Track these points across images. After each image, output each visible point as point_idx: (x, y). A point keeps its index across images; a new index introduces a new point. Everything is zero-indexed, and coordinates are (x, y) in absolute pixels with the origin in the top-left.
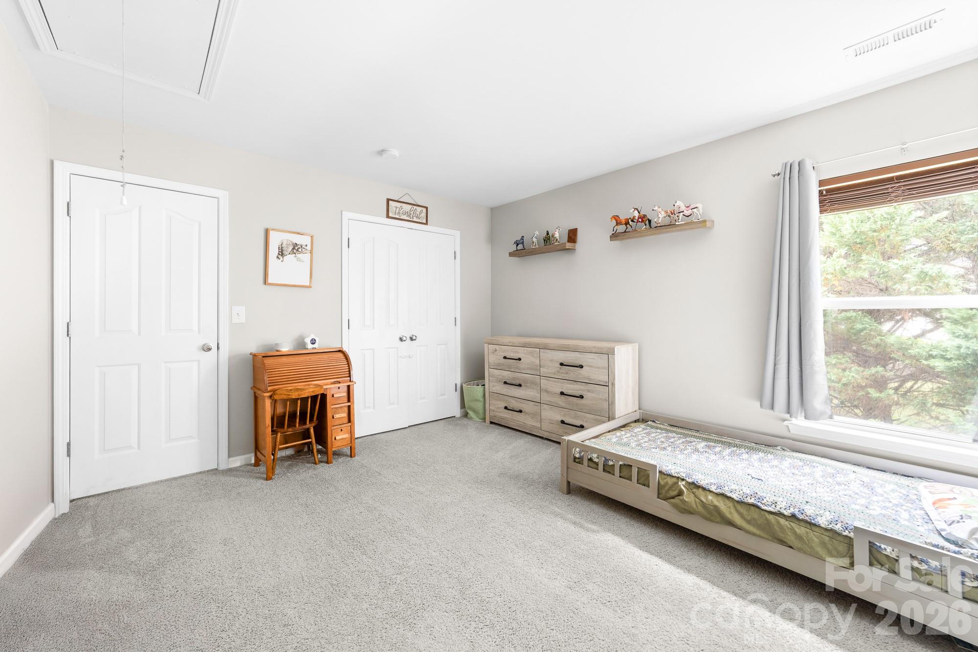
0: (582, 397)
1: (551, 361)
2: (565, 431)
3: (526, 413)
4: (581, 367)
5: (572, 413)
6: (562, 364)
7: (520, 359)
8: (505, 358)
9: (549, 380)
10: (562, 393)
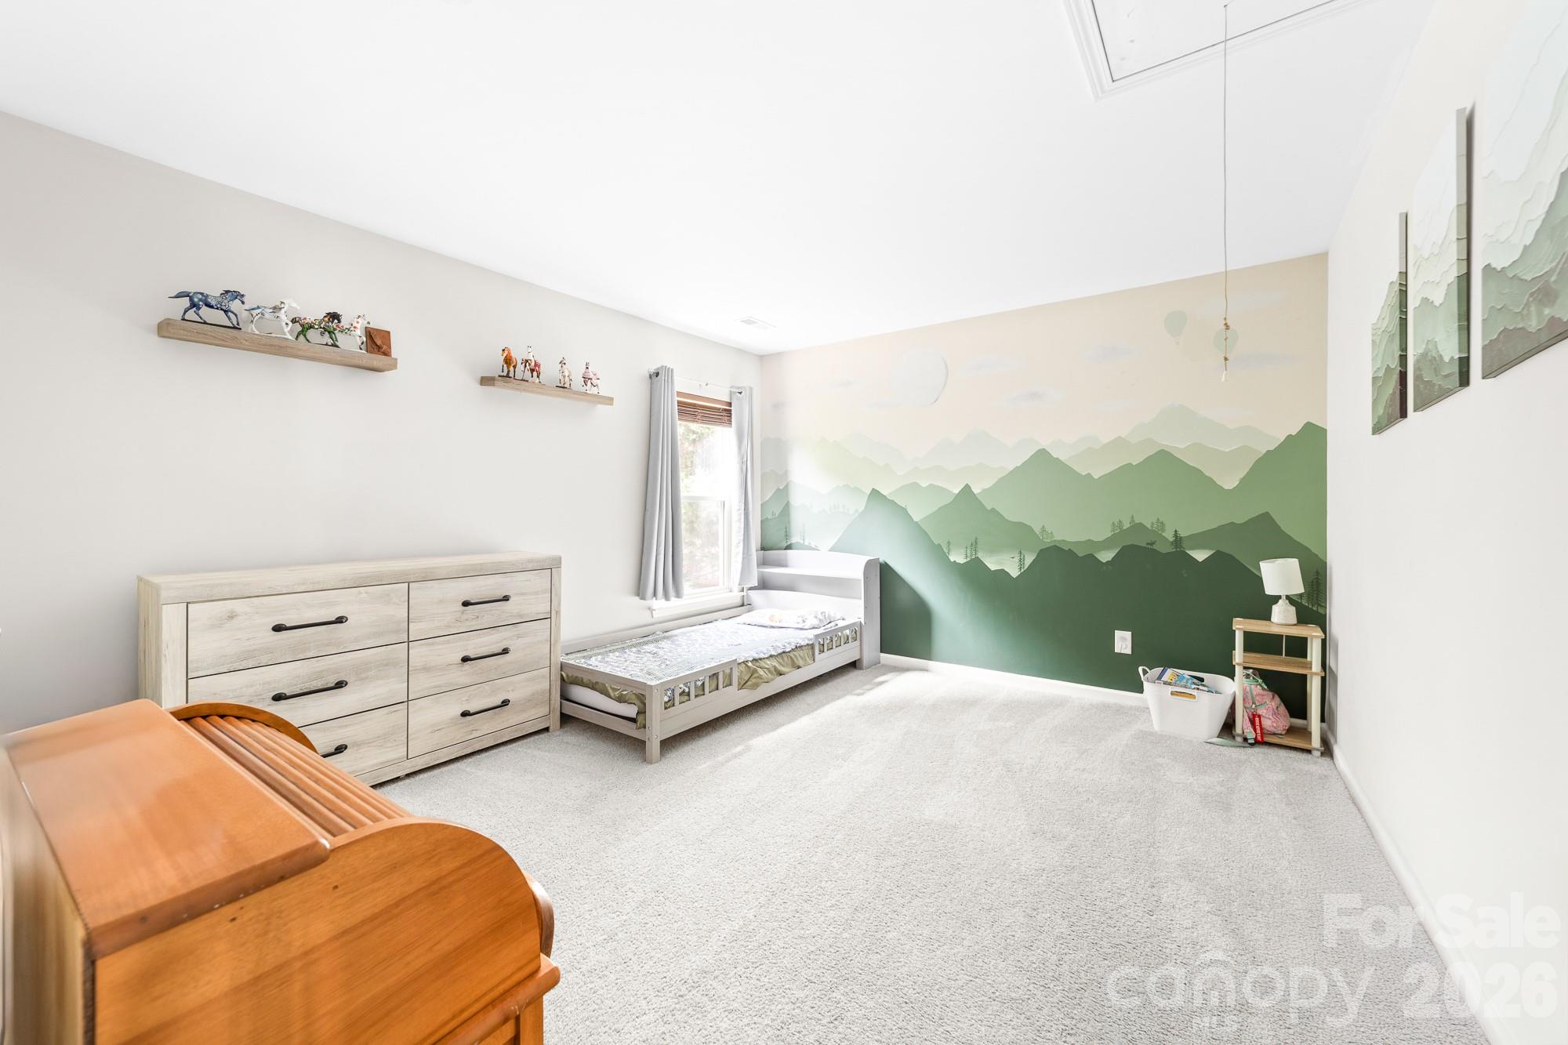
0: (505, 651)
1: (441, 601)
2: (471, 728)
3: (358, 745)
4: (506, 598)
5: (486, 687)
6: (466, 604)
7: (340, 620)
8: (278, 628)
9: (433, 644)
10: (465, 659)
